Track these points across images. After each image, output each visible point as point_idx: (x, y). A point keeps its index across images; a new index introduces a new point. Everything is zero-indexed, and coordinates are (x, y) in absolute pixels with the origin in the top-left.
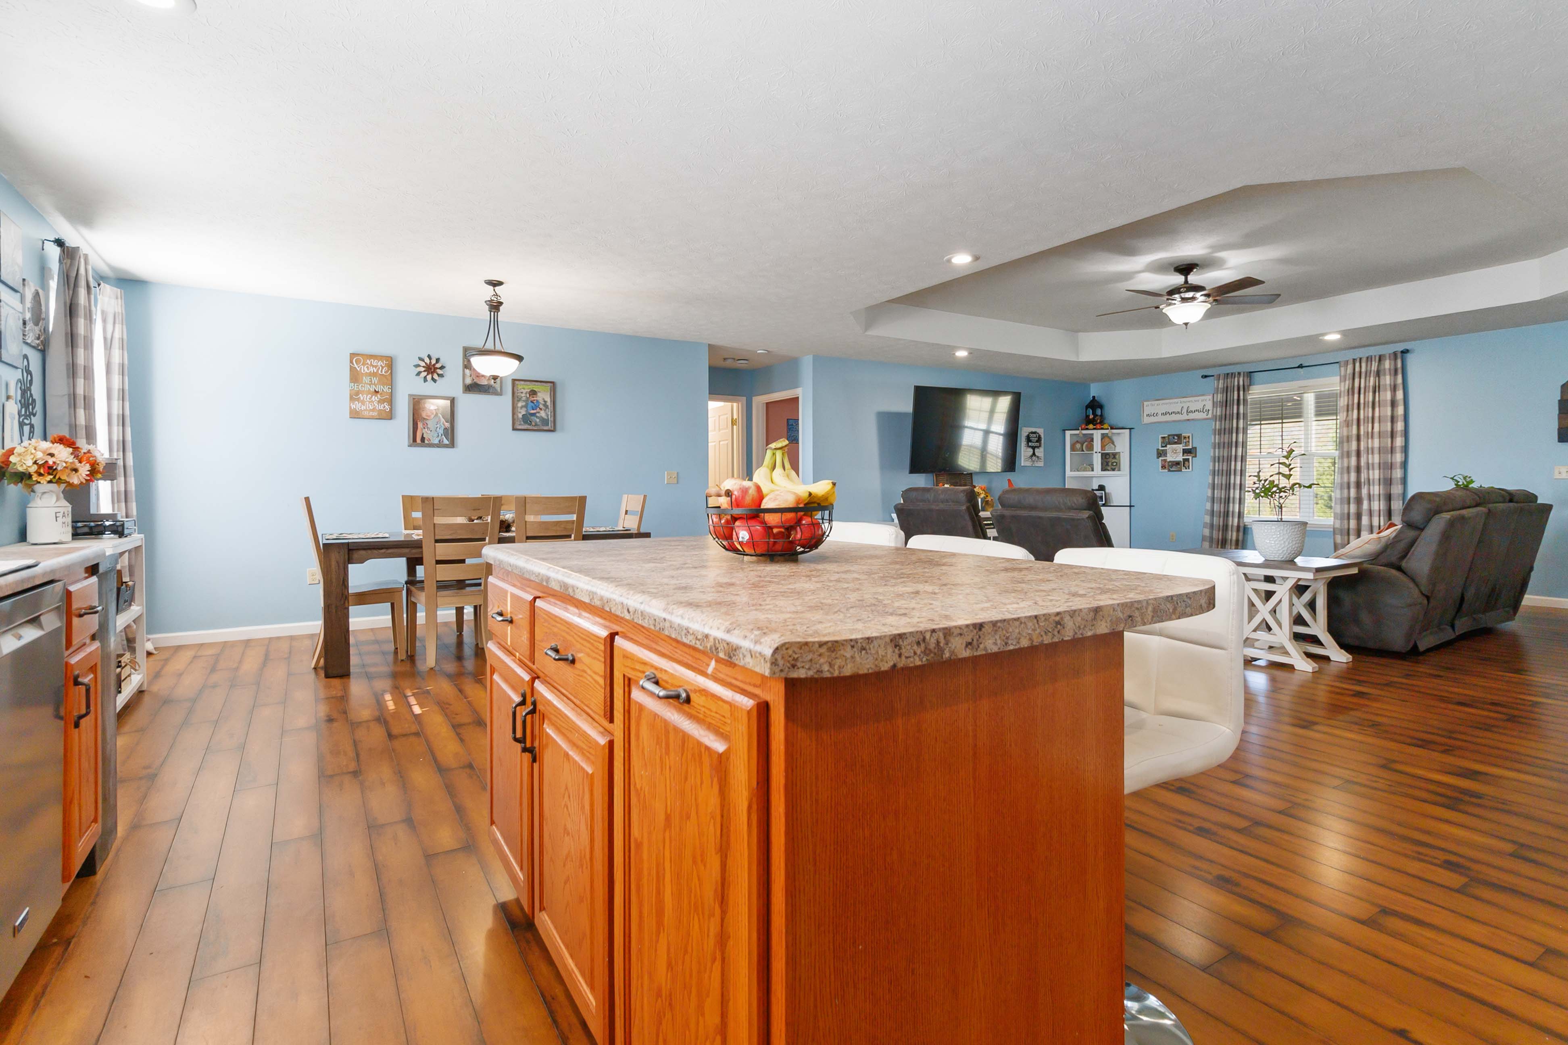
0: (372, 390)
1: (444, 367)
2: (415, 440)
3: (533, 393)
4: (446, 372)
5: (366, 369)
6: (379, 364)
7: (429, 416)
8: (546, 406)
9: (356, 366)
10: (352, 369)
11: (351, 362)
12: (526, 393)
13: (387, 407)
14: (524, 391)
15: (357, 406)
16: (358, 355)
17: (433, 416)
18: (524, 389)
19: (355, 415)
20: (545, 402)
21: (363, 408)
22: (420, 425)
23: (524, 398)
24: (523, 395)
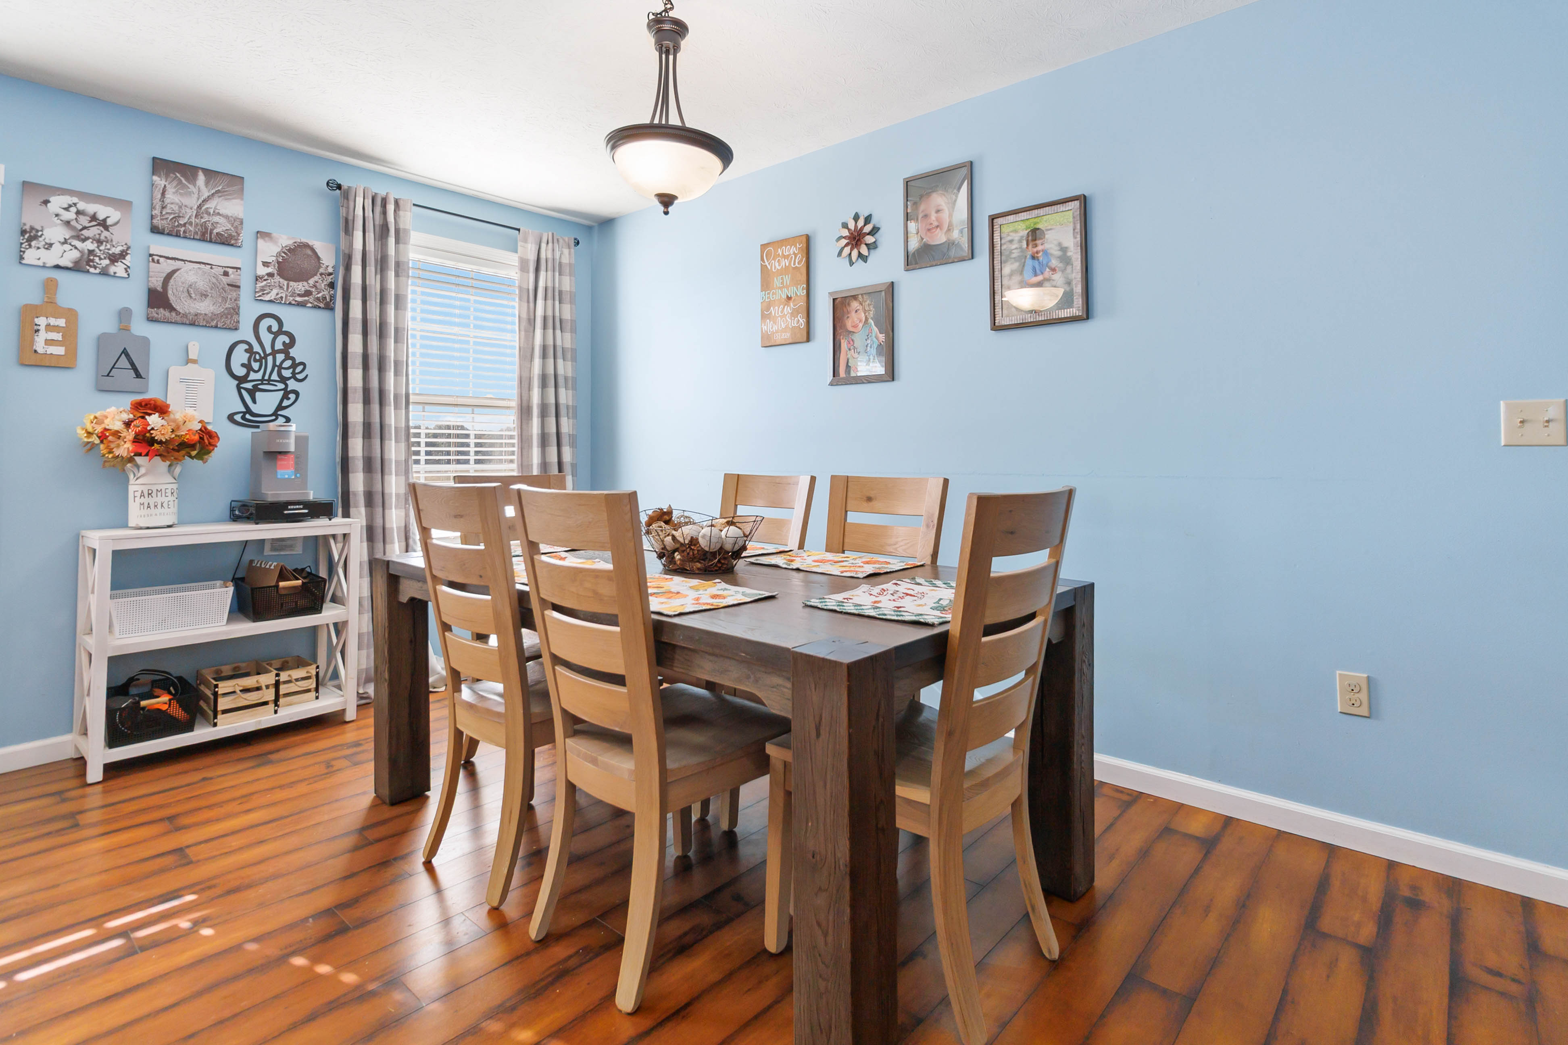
0: (784, 297)
1: (879, 229)
2: (835, 373)
3: (1035, 235)
4: (883, 237)
5: (777, 264)
6: (791, 252)
7: (855, 326)
8: (1066, 260)
9: (767, 263)
10: (764, 268)
11: (762, 259)
12: (1020, 241)
13: (801, 321)
14: (1016, 236)
15: (769, 327)
16: (768, 244)
17: (861, 325)
18: (1016, 231)
19: (768, 343)
20: (1064, 250)
21: (775, 328)
22: (844, 345)
23: (1016, 254)
24: (1014, 247)
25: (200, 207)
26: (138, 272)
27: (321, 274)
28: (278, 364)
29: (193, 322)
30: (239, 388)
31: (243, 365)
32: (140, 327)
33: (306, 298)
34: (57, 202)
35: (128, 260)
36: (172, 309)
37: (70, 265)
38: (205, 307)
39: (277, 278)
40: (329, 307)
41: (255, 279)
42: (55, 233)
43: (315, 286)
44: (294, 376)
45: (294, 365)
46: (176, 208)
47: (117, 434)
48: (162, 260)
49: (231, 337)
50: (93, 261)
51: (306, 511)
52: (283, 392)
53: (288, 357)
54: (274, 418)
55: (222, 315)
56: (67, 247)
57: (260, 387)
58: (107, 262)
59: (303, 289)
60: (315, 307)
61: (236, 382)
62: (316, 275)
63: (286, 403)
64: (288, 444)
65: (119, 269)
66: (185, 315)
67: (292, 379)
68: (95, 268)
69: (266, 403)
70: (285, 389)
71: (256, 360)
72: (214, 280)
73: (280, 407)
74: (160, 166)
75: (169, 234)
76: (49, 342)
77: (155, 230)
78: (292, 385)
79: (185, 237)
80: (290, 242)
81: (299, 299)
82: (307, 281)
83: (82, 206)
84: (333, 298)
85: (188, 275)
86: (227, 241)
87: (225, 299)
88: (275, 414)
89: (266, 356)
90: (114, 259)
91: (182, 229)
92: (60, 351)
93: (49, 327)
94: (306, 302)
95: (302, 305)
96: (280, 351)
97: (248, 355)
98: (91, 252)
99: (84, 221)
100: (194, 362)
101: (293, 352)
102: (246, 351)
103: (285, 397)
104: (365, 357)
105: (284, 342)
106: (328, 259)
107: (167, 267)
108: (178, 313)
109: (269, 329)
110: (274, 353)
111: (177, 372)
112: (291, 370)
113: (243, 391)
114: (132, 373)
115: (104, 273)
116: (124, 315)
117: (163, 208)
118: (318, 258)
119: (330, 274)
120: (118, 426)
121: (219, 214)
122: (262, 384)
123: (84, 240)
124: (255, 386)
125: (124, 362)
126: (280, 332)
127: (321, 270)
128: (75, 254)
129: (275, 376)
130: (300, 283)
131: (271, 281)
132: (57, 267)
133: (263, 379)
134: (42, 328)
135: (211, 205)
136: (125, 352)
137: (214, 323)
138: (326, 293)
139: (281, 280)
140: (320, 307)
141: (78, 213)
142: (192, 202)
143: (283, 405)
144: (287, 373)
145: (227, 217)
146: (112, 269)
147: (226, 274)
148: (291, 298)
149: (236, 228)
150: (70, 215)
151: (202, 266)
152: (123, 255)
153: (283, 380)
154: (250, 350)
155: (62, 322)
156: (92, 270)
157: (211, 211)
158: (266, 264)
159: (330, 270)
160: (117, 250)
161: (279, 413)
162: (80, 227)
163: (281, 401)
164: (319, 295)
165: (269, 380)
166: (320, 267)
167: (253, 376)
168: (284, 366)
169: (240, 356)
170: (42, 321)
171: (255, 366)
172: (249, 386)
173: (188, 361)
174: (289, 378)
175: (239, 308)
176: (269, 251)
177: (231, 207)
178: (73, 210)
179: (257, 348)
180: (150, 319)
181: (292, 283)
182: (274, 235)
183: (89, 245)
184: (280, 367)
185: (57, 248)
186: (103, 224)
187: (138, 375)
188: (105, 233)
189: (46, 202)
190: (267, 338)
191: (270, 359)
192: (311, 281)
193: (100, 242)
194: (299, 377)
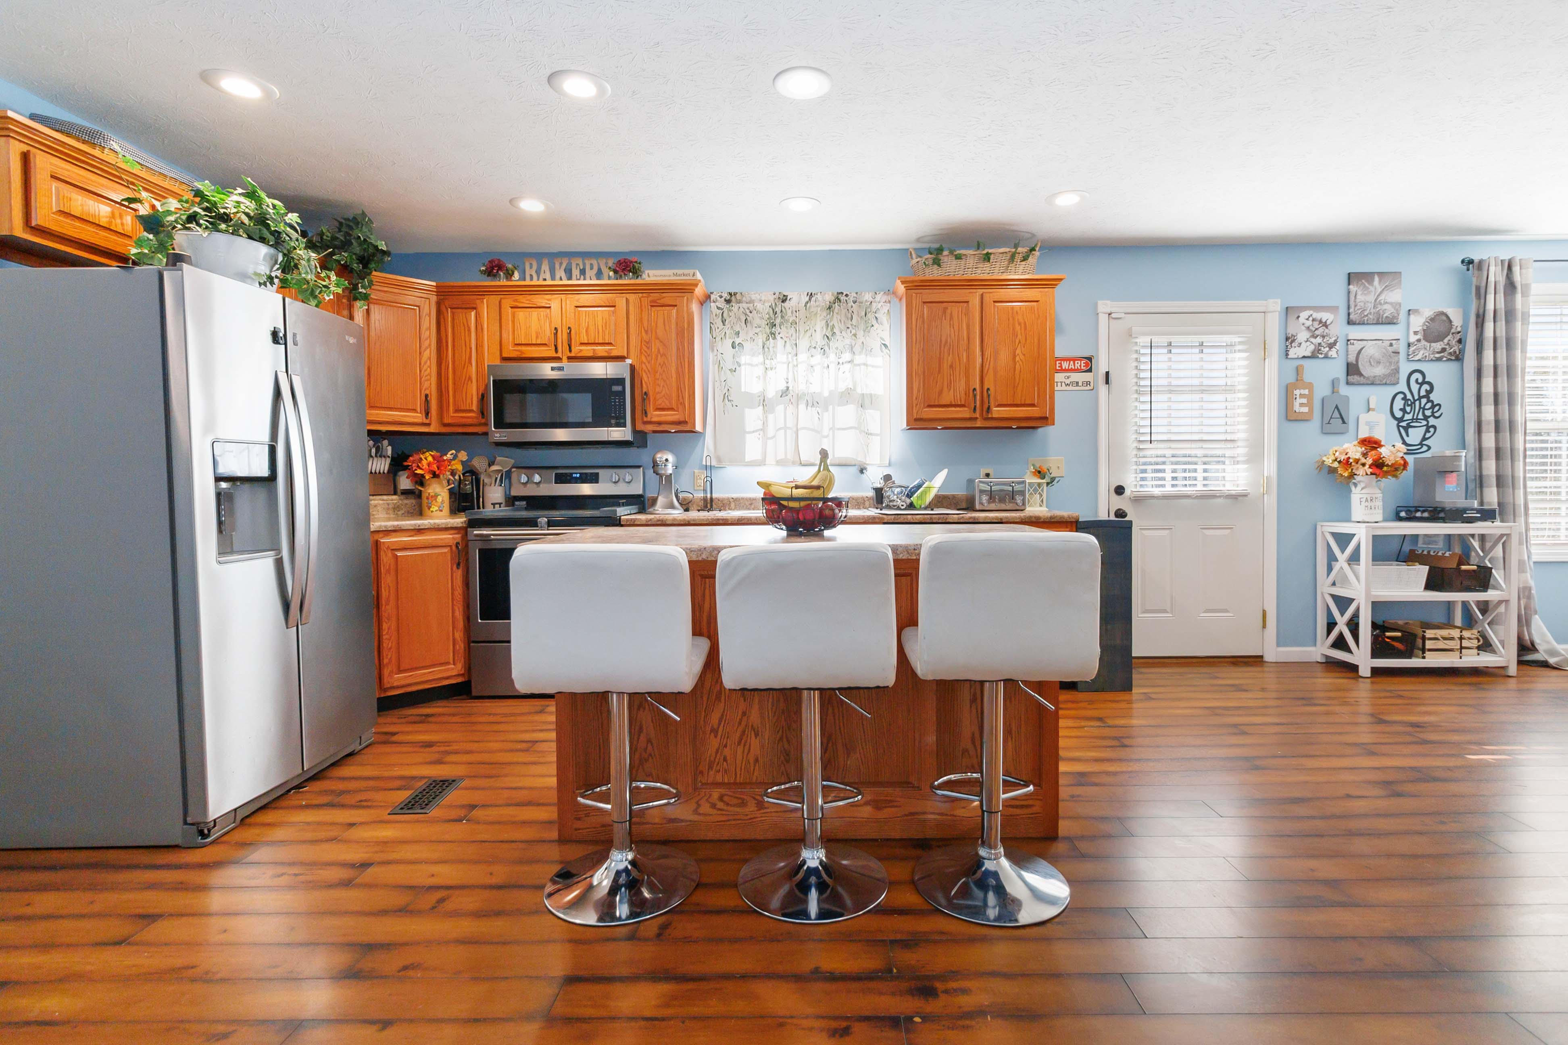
25: (1376, 300)
26: (1342, 353)
27: (1453, 334)
28: (1422, 406)
29: (1372, 382)
30: (1398, 426)
31: (1401, 409)
32: (1344, 390)
33: (1442, 354)
34: (1304, 315)
35: (1338, 346)
36: (1361, 375)
37: (1309, 354)
38: (1379, 371)
39: (1423, 342)
40: (1458, 358)
41: (1407, 346)
42: (1303, 336)
43: (1448, 344)
44: (1433, 415)
45: (1433, 407)
46: (1362, 304)
47: (1357, 461)
48: (1355, 342)
49: (1392, 391)
50: (1320, 350)
51: (1479, 515)
52: (1425, 427)
53: (1429, 401)
54: (1419, 447)
55: (1390, 375)
56: (1308, 343)
57: (1411, 424)
58: (1327, 349)
59: (1440, 347)
60: (1449, 360)
61: (1396, 422)
62: (1449, 335)
63: (1428, 435)
64: (1460, 466)
65: (1333, 353)
66: (1368, 378)
67: (1432, 418)
68: (1322, 354)
69: (1415, 435)
70: (1427, 425)
71: (1408, 405)
72: (1384, 350)
73: (1424, 439)
74: (1351, 278)
75: (1359, 324)
76: (1301, 405)
77: (1350, 322)
78: (1432, 421)
79: (1368, 324)
80: (1431, 313)
81: (1438, 355)
82: (1442, 341)
83: (1316, 315)
84: (1463, 351)
85: (1371, 350)
86: (1391, 322)
87: (1391, 363)
88: (1421, 444)
89: (1415, 401)
90: (1331, 346)
91: (1366, 318)
92: (1305, 410)
93: (1302, 396)
94: (1443, 357)
95: (1439, 359)
96: (1424, 397)
97: (1403, 402)
98: (1320, 344)
99: (1316, 325)
100: (1373, 410)
101: (1432, 396)
102: (1403, 399)
103: (1427, 431)
104: (1496, 395)
105: (1426, 390)
106: (1457, 322)
107: (1358, 346)
108: (1364, 377)
109: (1417, 380)
110: (1420, 398)
111: (1364, 418)
112: (1431, 410)
113: (1401, 428)
114: (1340, 420)
115: (1326, 357)
116: (1334, 383)
117: (1356, 306)
118: (1450, 321)
119: (1459, 332)
120: (1358, 456)
121: (1386, 303)
122: (1412, 422)
123: (1316, 337)
124: (1408, 424)
125: (1336, 414)
126: (1424, 382)
127: (1453, 331)
128: (1312, 347)
129: (1420, 416)
130: (1438, 343)
131: (1419, 345)
132: (1304, 357)
133: (1413, 419)
134: (1298, 396)
135: (1382, 297)
136: (1337, 407)
137: (1384, 382)
138: (1456, 348)
139: (1426, 343)
140: (1451, 360)
141: (1313, 320)
142: (1371, 298)
143: (1427, 436)
144: (1428, 413)
145: (1391, 304)
146: (1330, 353)
147: (1391, 345)
148: (1432, 356)
149: (1397, 310)
150: (1309, 323)
151: (1377, 342)
152: (1335, 343)
153: (1426, 418)
154: (1405, 399)
155: (1306, 392)
156: (1320, 356)
157: (1382, 301)
158: (1416, 333)
159: (1459, 329)
160: (1332, 341)
161: (1424, 443)
162: (1314, 329)
163: (1425, 435)
164: (1451, 351)
165: (1417, 419)
166: (1451, 328)
167: (1407, 417)
168: (1426, 407)
169: (1399, 403)
170: (1297, 392)
171: (1408, 409)
172: (1404, 424)
173: (1369, 410)
174: (1429, 417)
175: (1399, 368)
176: (1418, 323)
177: (1394, 296)
178: (1311, 319)
179: (1409, 396)
180: (1348, 383)
181: (1433, 344)
182: (1421, 310)
183: (1319, 340)
184: (1424, 409)
185: (1304, 345)
186: (1325, 325)
187: (1344, 422)
188: (1327, 331)
189: (1298, 317)
190: (1415, 387)
191: (1417, 403)
192: (1446, 341)
193: (1323, 337)
194: (1437, 415)
